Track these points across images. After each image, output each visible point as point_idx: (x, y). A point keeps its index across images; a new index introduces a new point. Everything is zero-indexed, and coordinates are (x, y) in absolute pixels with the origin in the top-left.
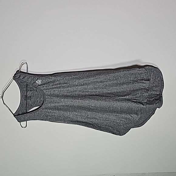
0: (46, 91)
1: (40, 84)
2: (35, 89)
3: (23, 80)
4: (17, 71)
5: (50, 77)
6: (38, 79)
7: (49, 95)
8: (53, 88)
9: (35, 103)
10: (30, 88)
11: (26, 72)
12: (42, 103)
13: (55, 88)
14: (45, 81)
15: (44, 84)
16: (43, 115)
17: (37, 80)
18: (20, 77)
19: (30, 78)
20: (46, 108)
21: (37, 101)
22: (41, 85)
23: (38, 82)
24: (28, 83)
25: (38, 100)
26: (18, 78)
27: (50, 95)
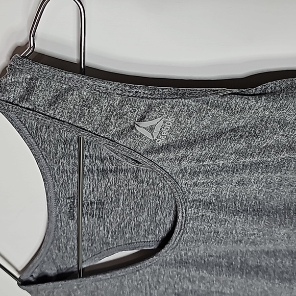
0: (195, 184)
1: (160, 142)
2: (125, 164)
3: (51, 113)
4: (18, 49)
5: (237, 101)
6: (150, 108)
7: (207, 205)
8: (235, 169)
9: (124, 233)
10: (102, 160)
11: (73, 57)
12: (163, 234)
13: (254, 167)
14: (193, 126)
15: (190, 144)
16: (162, 288)
17: (142, 119)
18: (30, 90)
19: (96, 101)
20: (182, 263)
21: (138, 226)
22: (166, 148)
23: (151, 129)
24: (86, 137)
25: (140, 219)
26: (22, 98)
27: (216, 205)
